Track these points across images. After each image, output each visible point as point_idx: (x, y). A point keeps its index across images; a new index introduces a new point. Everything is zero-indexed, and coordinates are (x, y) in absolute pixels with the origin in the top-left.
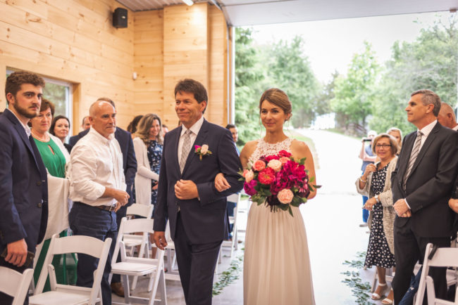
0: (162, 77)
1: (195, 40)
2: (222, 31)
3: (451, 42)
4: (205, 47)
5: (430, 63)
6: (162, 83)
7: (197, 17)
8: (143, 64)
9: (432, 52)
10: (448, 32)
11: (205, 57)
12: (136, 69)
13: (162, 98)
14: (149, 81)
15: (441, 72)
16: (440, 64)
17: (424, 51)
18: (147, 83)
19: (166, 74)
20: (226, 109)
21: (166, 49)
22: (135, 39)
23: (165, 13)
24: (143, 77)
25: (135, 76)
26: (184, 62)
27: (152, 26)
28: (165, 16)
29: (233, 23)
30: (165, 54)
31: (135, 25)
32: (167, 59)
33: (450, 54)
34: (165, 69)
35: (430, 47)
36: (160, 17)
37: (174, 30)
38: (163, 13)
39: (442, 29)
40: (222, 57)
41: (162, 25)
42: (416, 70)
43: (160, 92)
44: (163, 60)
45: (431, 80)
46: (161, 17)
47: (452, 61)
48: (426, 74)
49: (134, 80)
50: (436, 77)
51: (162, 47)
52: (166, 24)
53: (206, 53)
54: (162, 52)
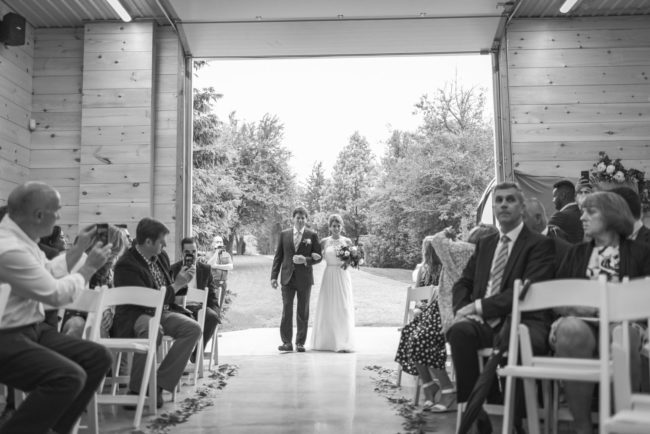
0: (80, 127)
1: (133, 74)
2: (177, 63)
3: (462, 134)
4: (148, 84)
5: (440, 158)
6: (80, 137)
7: (138, 41)
8: (47, 107)
9: (441, 146)
10: (460, 122)
11: (150, 100)
12: (34, 115)
13: (78, 160)
14: (57, 133)
15: (452, 170)
16: (452, 160)
17: (432, 145)
18: (53, 136)
19: (85, 122)
20: (181, 177)
21: (84, 86)
22: (34, 69)
23: (86, 32)
24: (47, 127)
25: (33, 125)
26: (115, 105)
27: (64, 51)
28: (86, 37)
29: (192, 52)
30: (84, 92)
31: (35, 49)
32: (86, 100)
33: (463, 148)
34: (84, 114)
35: (438, 138)
36: (78, 38)
37: (100, 57)
38: (83, 33)
39: (450, 118)
40: (176, 101)
41: (81, 51)
42: (424, 168)
43: (75, 150)
44: (81, 103)
45: (441, 182)
46: (80, 38)
47: (466, 158)
48: (437, 172)
49: (31, 130)
50: (448, 177)
51: (80, 84)
52: (87, 49)
53: (150, 93)
54: (80, 91)
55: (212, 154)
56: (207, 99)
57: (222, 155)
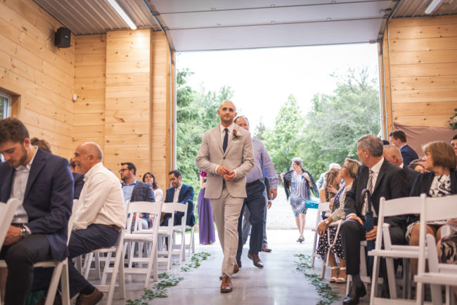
0: (104, 99)
1: (138, 63)
2: (165, 55)
3: (363, 94)
4: (148, 70)
5: (347, 112)
6: (104, 105)
7: (141, 41)
8: (84, 86)
9: (347, 103)
10: (361, 85)
11: (149, 80)
12: (76, 91)
13: (104, 120)
14: (89, 103)
15: (357, 120)
16: (355, 113)
17: (341, 102)
18: (87, 105)
19: (107, 96)
20: (169, 130)
21: (107, 72)
22: (76, 62)
23: (108, 37)
24: (84, 99)
25: (75, 98)
26: (127, 84)
27: (94, 50)
28: (108, 40)
29: (176, 48)
30: (107, 76)
31: (76, 48)
32: (109, 81)
33: (363, 104)
34: (107, 90)
35: (345, 98)
36: (102, 41)
37: (117, 53)
38: (106, 37)
39: (354, 83)
40: (165, 80)
41: (105, 49)
42: (335, 119)
43: (101, 114)
44: (105, 83)
45: (348, 129)
46: (104, 41)
47: (365, 111)
48: (345, 122)
49: (74, 101)
50: (352, 125)
51: (105, 70)
52: (108, 48)
53: (149, 75)
54: (105, 75)
55: (188, 113)
56: (185, 76)
57: (195, 113)
